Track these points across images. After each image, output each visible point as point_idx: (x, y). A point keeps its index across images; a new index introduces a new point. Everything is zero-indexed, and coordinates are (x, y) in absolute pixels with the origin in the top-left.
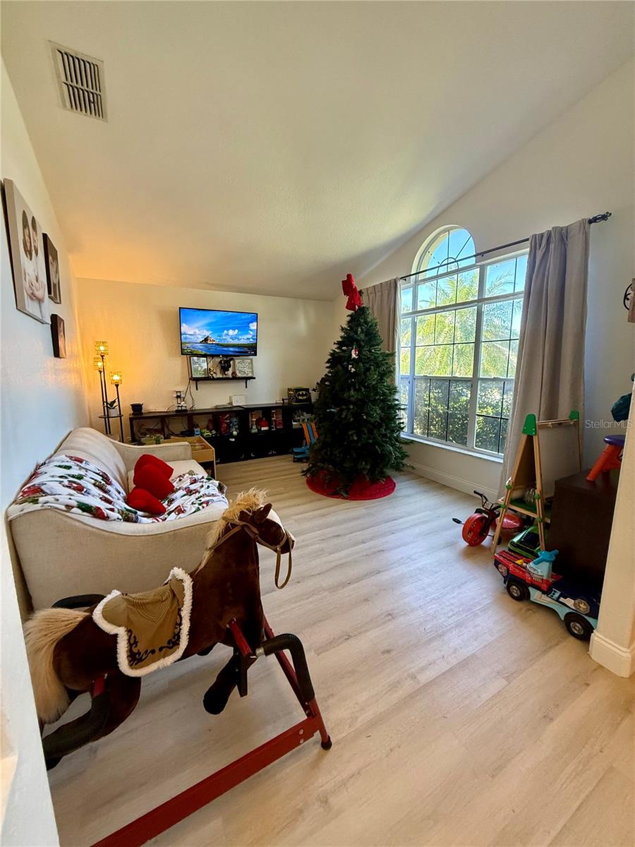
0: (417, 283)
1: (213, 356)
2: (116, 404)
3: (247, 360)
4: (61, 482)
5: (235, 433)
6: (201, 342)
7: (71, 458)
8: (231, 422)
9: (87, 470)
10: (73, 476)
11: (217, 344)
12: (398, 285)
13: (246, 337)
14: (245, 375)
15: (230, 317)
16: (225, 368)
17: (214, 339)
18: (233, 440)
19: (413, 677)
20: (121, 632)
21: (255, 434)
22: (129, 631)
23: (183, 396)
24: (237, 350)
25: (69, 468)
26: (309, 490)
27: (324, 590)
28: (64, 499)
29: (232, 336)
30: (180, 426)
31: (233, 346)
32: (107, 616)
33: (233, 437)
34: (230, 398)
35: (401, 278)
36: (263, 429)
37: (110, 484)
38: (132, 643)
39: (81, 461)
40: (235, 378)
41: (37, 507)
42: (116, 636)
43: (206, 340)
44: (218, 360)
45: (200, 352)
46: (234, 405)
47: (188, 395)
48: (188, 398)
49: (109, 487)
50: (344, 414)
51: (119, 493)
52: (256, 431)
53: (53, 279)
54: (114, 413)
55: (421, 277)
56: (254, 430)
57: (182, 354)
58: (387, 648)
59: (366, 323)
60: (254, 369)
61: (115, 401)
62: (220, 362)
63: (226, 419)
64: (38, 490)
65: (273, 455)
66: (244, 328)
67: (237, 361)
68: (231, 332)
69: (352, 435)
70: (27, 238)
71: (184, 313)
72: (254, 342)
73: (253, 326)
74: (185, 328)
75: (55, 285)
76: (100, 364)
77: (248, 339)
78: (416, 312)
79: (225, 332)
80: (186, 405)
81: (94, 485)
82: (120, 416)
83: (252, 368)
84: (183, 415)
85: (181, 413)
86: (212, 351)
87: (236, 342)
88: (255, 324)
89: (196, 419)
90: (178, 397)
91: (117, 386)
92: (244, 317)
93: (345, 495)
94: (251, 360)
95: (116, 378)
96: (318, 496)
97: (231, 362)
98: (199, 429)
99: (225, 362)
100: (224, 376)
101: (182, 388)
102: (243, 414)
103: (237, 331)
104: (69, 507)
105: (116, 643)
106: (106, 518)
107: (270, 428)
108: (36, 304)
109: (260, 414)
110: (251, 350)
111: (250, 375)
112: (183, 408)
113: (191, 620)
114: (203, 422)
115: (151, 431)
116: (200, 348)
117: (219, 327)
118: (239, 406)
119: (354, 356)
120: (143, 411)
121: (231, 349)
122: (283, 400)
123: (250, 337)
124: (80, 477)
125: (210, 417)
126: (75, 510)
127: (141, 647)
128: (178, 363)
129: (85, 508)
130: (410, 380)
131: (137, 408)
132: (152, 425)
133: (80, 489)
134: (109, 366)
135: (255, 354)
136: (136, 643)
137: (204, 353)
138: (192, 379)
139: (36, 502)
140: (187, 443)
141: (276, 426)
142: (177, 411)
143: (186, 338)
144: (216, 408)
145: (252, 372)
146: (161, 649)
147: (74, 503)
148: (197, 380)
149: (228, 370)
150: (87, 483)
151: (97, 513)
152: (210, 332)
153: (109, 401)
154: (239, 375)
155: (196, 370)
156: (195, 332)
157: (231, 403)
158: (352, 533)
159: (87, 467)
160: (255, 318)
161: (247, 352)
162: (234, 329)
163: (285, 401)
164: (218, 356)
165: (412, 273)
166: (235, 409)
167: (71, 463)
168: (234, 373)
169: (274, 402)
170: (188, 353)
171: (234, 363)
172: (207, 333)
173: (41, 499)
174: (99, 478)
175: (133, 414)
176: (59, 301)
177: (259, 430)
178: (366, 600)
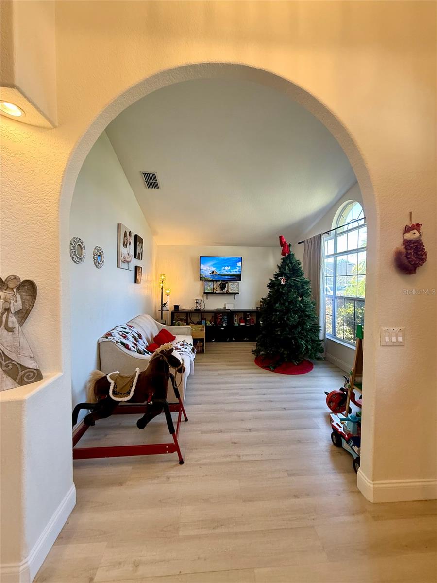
0: (336, 235)
1: (216, 281)
2: (167, 304)
3: (236, 283)
4: (119, 333)
5: (224, 325)
6: (210, 274)
7: (128, 325)
8: (223, 318)
9: (132, 331)
10: (125, 332)
11: (219, 275)
12: (322, 238)
13: (234, 270)
14: (234, 292)
15: (227, 259)
16: (222, 288)
17: (217, 272)
18: (223, 329)
19: (239, 456)
20: (112, 382)
21: (236, 326)
22: (115, 383)
23: (199, 302)
24: (229, 278)
25: (125, 329)
26: (254, 363)
27: (225, 410)
28: (117, 339)
29: (227, 270)
30: (196, 319)
31: (227, 275)
32: (110, 377)
33: (223, 327)
34: (225, 304)
35: (324, 233)
36: (241, 324)
37: (142, 339)
38: (115, 387)
39: (131, 327)
40: (228, 293)
41: (107, 340)
42: (110, 383)
43: (213, 272)
44: (219, 283)
45: (209, 279)
46: (227, 308)
47: (202, 302)
48: (202, 304)
49: (139, 339)
50: (274, 318)
51: (145, 343)
52: (237, 325)
53: (138, 251)
54: (165, 309)
55: (339, 231)
56: (236, 324)
57: (200, 280)
58: (236, 442)
59: (291, 263)
60: (240, 288)
61: (166, 303)
62: (220, 284)
63: (220, 316)
64: (110, 335)
65: (246, 341)
66: (234, 265)
67: (230, 284)
68: (226, 268)
69: (278, 331)
70: (125, 240)
71: (203, 259)
72: (240, 273)
73: (239, 264)
74: (202, 266)
75: (139, 253)
76: (162, 285)
77: (236, 271)
78: (336, 254)
79: (223, 268)
80: (201, 307)
81: (133, 337)
82: (168, 311)
83: (238, 288)
84: (199, 313)
85: (197, 311)
86: (216, 278)
87: (229, 273)
88: (240, 263)
89: (206, 316)
90: (197, 302)
91: (168, 296)
92: (234, 259)
93: (272, 369)
94: (238, 283)
95: (168, 292)
96: (257, 367)
97: (227, 285)
98: (204, 321)
99: (223, 284)
100: (222, 292)
101: (199, 298)
102: (231, 314)
103: (229, 267)
104: (117, 342)
105: (110, 385)
106: (129, 349)
107: (246, 324)
108: (126, 264)
109: (242, 315)
110: (238, 277)
111: (237, 292)
112: (199, 309)
113: (136, 387)
114: (209, 317)
115: (181, 320)
116: (210, 277)
117: (220, 265)
118: (229, 310)
119: (282, 283)
120: (179, 309)
121: (226, 277)
122: (257, 307)
123: (237, 270)
124: (127, 333)
125: (213, 315)
126: (119, 343)
127: (117, 390)
128: (199, 284)
129: (123, 344)
130: (333, 298)
131: (176, 307)
132: (184, 317)
133: (125, 337)
134: (165, 285)
135: (240, 280)
136: (116, 388)
137: (211, 279)
138: (205, 293)
139: (107, 338)
140: (189, 327)
141: (250, 323)
142: (195, 310)
143: (202, 272)
144: (217, 310)
145: (238, 290)
146: (124, 394)
147: (119, 341)
148: (207, 294)
149: (224, 289)
150: (129, 336)
151: (127, 347)
152: (215, 268)
153: (163, 303)
154: (230, 291)
155: (207, 288)
156: (207, 269)
157: (225, 308)
158: (261, 389)
159: (133, 330)
160: (240, 259)
161: (235, 279)
162: (228, 266)
163: (258, 308)
164: (219, 281)
165: (332, 229)
166: (227, 311)
167: (127, 327)
168: (227, 290)
169: (252, 309)
170: (203, 279)
171: (228, 285)
172: (213, 269)
173: (109, 337)
174: (136, 335)
175: (174, 310)
176: (141, 259)
177: (239, 324)
178: (242, 420)
